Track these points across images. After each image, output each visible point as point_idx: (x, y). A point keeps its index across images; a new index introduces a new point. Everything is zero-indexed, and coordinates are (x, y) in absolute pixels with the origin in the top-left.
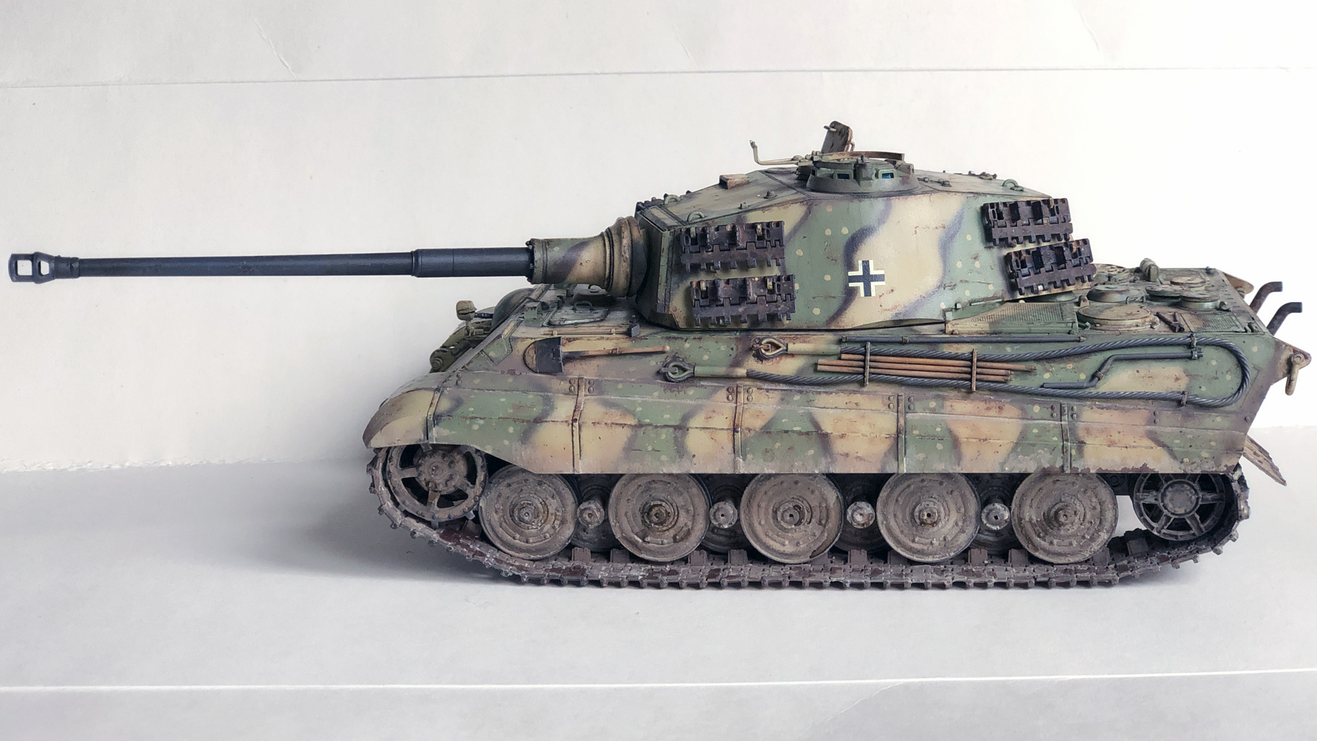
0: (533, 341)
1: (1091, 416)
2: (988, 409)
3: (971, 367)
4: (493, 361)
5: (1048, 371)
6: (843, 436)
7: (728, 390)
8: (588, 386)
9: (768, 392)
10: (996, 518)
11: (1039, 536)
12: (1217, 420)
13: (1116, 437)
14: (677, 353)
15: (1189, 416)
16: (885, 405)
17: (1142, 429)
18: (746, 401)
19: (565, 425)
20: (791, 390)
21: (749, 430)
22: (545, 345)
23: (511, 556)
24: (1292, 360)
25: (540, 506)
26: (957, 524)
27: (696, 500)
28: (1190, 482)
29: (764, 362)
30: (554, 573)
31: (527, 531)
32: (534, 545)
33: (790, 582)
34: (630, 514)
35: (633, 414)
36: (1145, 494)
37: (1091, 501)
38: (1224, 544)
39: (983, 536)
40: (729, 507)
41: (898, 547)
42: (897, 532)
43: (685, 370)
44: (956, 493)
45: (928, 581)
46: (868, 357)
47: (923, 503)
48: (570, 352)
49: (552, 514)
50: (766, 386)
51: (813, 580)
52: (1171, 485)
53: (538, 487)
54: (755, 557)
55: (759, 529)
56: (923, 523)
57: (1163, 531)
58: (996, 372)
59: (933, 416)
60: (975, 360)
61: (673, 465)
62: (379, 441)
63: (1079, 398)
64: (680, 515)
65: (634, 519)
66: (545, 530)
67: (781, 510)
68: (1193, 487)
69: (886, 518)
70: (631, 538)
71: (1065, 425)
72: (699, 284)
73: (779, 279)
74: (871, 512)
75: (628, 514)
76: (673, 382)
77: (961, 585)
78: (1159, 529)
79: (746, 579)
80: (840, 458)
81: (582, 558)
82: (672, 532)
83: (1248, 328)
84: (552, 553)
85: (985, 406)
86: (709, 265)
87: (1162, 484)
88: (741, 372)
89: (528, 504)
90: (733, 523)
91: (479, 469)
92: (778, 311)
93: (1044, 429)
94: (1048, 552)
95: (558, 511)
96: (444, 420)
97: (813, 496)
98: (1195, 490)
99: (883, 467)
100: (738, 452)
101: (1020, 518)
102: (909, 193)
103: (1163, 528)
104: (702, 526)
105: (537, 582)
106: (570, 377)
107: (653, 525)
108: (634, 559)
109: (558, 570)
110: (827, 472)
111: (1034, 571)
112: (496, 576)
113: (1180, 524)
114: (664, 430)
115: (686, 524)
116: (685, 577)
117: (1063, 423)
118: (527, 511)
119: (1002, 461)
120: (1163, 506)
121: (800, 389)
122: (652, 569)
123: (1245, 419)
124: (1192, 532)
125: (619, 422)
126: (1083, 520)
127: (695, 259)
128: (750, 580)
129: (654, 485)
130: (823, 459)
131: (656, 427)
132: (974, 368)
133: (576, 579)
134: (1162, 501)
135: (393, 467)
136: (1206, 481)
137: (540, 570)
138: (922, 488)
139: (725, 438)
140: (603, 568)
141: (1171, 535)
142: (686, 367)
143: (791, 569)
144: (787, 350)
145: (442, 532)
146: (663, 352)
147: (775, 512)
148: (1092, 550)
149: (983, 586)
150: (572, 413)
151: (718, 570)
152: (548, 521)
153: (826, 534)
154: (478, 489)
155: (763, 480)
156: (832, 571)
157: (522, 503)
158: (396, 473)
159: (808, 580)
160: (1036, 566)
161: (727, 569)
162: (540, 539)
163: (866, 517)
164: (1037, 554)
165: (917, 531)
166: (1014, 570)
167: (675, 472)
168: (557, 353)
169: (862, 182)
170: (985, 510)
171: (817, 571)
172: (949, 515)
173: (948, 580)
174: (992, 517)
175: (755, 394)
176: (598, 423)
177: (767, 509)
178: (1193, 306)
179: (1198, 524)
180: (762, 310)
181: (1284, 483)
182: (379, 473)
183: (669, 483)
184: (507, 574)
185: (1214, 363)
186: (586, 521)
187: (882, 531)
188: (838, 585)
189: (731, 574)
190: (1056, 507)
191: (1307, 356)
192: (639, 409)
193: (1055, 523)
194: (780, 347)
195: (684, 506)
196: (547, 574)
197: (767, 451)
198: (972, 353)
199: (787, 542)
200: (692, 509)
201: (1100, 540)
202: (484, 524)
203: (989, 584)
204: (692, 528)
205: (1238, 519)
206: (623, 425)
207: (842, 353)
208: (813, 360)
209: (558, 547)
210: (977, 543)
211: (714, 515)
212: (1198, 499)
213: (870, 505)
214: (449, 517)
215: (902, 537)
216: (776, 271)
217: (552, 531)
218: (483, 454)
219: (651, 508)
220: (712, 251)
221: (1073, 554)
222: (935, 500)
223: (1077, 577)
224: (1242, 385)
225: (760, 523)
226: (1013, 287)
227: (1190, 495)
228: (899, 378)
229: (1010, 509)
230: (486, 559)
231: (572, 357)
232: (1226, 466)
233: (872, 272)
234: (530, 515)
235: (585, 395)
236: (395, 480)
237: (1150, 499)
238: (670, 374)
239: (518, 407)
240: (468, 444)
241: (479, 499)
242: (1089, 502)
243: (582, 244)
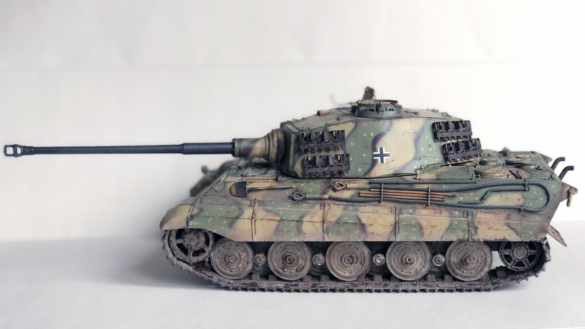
0: (234, 183)
1: (481, 216)
2: (435, 213)
3: (428, 194)
4: (217, 192)
5: (462, 196)
6: (371, 225)
7: (320, 205)
8: (259, 203)
9: (338, 205)
10: (439, 261)
11: (458, 269)
12: (536, 218)
13: (492, 225)
14: (298, 188)
15: (524, 216)
16: (390, 211)
17: (503, 222)
18: (328, 210)
19: (249, 220)
20: (348, 205)
21: (330, 222)
22: (239, 185)
23: (225, 278)
24: (570, 191)
25: (237, 256)
26: (421, 264)
27: (306, 253)
28: (524, 245)
29: (336, 192)
30: (244, 285)
31: (231, 267)
32: (235, 273)
33: (348, 289)
34: (277, 259)
35: (278, 215)
36: (505, 250)
37: (481, 254)
38: (539, 273)
39: (433, 269)
40: (321, 256)
41: (395, 274)
42: (395, 267)
43: (301, 196)
44: (421, 250)
45: (409, 289)
46: (382, 190)
47: (407, 255)
48: (251, 188)
49: (243, 259)
50: (337, 203)
51: (358, 288)
52: (516, 247)
53: (237, 248)
54: (332, 278)
55: (334, 266)
56: (406, 263)
57: (513, 267)
58: (439, 197)
59: (411, 216)
60: (429, 191)
61: (296, 237)
62: (166, 227)
63: (476, 208)
64: (299, 260)
65: (279, 262)
66: (240, 266)
67: (344, 258)
68: (526, 248)
69: (390, 261)
70: (278, 270)
71: (469, 220)
72: (307, 158)
73: (343, 155)
74: (384, 258)
75: (276, 259)
76: (296, 201)
77: (423, 291)
78: (511, 266)
79: (329, 288)
80: (370, 235)
81: (256, 279)
82: (296, 267)
83: (550, 177)
84: (243, 276)
85: (434, 212)
86: (312, 149)
87: (512, 246)
88: (326, 196)
89: (232, 255)
90: (323, 263)
91: (210, 239)
92: (342, 170)
93: (460, 222)
94: (462, 276)
95: (245, 258)
96: (195, 218)
97: (358, 252)
98: (527, 249)
99: (389, 239)
100: (325, 232)
101: (449, 261)
102: (400, 117)
103: (512, 265)
104: (309, 264)
105: (236, 289)
106: (251, 199)
107: (287, 264)
108: (279, 279)
109: (246, 284)
110: (364, 241)
111: (456, 284)
112: (218, 286)
113: (520, 264)
114: (292, 222)
115: (302, 264)
116: (301, 287)
117: (468, 219)
118: (232, 258)
119: (441, 236)
120: (513, 256)
121: (352, 204)
122: (287, 284)
123: (549, 217)
124: (525, 267)
125: (272, 219)
126: (477, 262)
127: (306, 147)
128: (330, 288)
129: (288, 247)
130: (362, 235)
131: (289, 221)
132: (429, 195)
133: (253, 288)
134: (512, 254)
135: (173, 239)
136: (531, 245)
137: (237, 284)
138: (406, 248)
139: (319, 226)
140: (265, 283)
141: (516, 269)
142: (302, 195)
143: (348, 283)
144: (346, 187)
145: (194, 267)
146: (292, 188)
147: (341, 258)
148: (481, 275)
149: (433, 291)
150: (251, 215)
151: (316, 284)
152: (241, 263)
153: (364, 268)
154: (210, 248)
155: (336, 244)
156: (367, 284)
157: (230, 254)
158: (174, 241)
159: (356, 288)
160: (456, 282)
161: (320, 283)
162: (237, 271)
163: (381, 261)
164: (457, 277)
165: (404, 267)
166: (447, 284)
167: (297, 241)
168: (245, 188)
169: (380, 113)
170: (434, 258)
171: (360, 285)
172: (418, 260)
173: (417, 288)
174: (437, 260)
175: (332, 206)
176: (263, 219)
177: (337, 257)
178: (526, 167)
179: (528, 263)
180: (335, 169)
181: (566, 245)
182: (166, 241)
183: (294, 246)
184: (223, 286)
185: (535, 193)
186: (258, 262)
187: (388, 267)
188: (369, 291)
189: (322, 286)
190: (465, 256)
191: (576, 190)
192: (281, 213)
193: (465, 263)
194: (343, 186)
195: (301, 256)
196: (241, 286)
197: (337, 232)
198: (428, 188)
199: (346, 272)
200: (305, 257)
201: (485, 271)
202: (213, 264)
203: (436, 290)
204: (305, 265)
205: (546, 262)
206: (274, 220)
207: (371, 188)
208: (358, 191)
209: (245, 274)
210: (430, 272)
211: (314, 260)
212: (528, 253)
213: (383, 255)
214: (197, 261)
215: (397, 270)
216: (341, 152)
217: (243, 267)
218: (212, 233)
219: (287, 257)
220: (313, 143)
221: (473, 277)
222: (412, 253)
223: (474, 287)
224: (547, 203)
225: (334, 263)
226: (446, 159)
227: (524, 251)
228: (396, 199)
229: (445, 257)
230: (214, 279)
231: (251, 190)
232: (540, 238)
233: (384, 152)
234: (233, 260)
235: (257, 207)
236: (173, 244)
237: (507, 253)
238: (295, 197)
239: (228, 212)
240: (206, 228)
241: (211, 253)
242: (480, 254)
243: (256, 140)
